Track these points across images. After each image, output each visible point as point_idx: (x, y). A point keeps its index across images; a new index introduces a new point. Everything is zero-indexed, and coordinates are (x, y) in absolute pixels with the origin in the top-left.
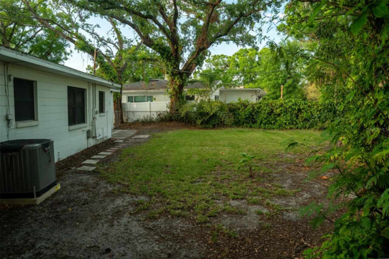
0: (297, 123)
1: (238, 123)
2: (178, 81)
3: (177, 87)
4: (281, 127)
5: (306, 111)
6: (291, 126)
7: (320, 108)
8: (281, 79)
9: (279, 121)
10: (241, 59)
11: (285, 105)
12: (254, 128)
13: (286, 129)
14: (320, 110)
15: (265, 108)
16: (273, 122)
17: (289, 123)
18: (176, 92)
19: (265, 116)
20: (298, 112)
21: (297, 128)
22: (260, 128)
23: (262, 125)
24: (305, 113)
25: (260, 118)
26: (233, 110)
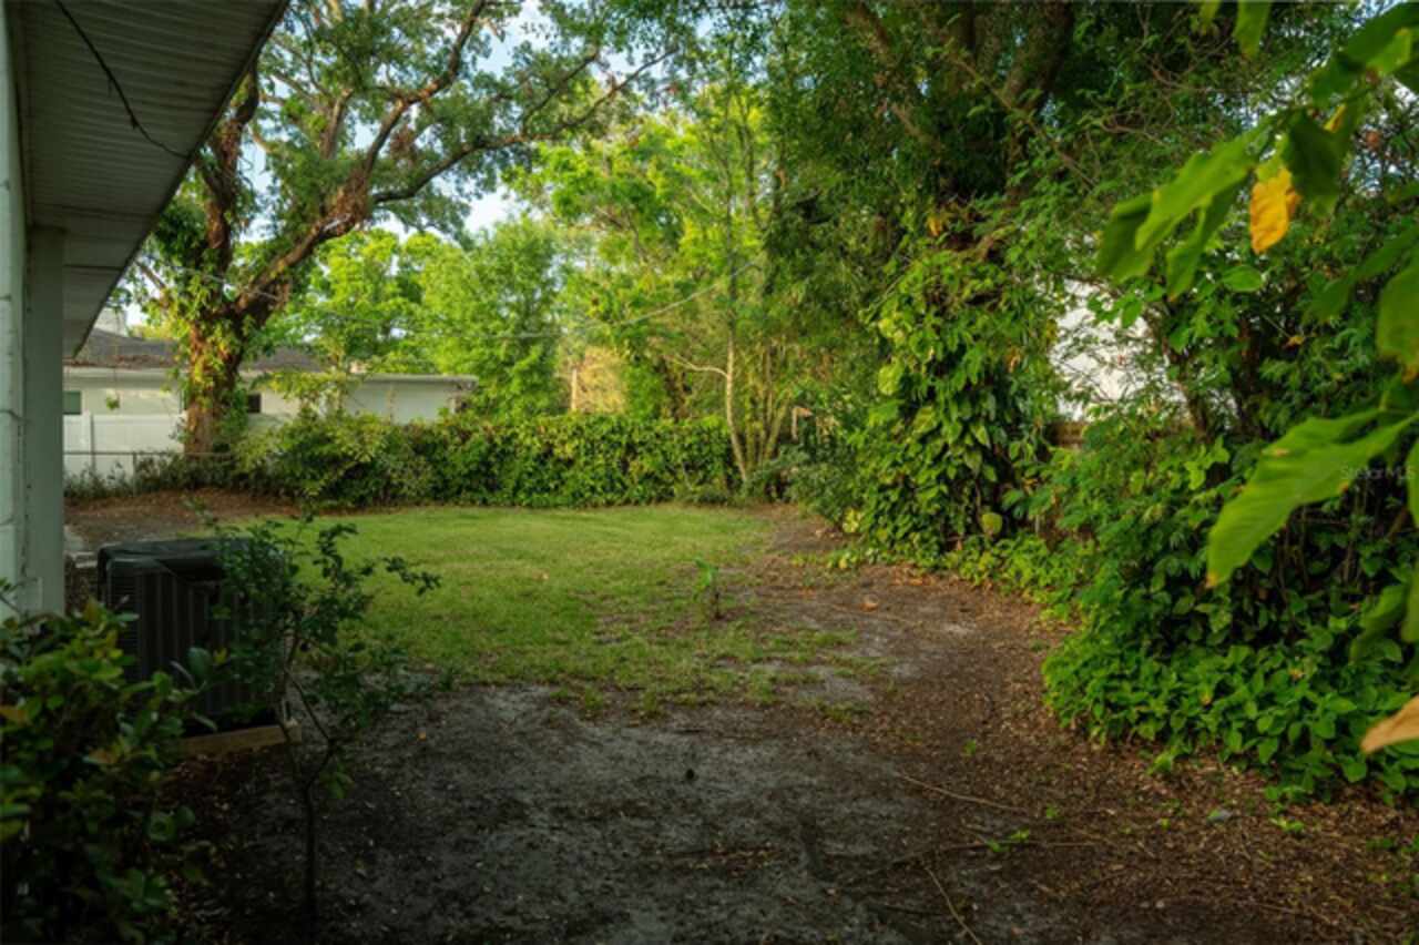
0: (625, 488)
1: (442, 493)
2: (222, 341)
3: (220, 362)
4: (579, 500)
5: (650, 451)
6: (609, 496)
7: (689, 441)
8: (505, 345)
9: (571, 483)
10: (341, 265)
11: (587, 432)
12: (497, 504)
13: (595, 506)
14: (690, 446)
15: (528, 442)
16: (552, 485)
17: (603, 488)
18: (216, 379)
19: (530, 465)
20: (627, 453)
21: (627, 502)
22: (513, 505)
23: (522, 496)
24: (646, 454)
25: (515, 474)
26: (424, 446)
